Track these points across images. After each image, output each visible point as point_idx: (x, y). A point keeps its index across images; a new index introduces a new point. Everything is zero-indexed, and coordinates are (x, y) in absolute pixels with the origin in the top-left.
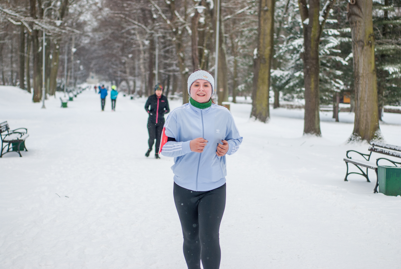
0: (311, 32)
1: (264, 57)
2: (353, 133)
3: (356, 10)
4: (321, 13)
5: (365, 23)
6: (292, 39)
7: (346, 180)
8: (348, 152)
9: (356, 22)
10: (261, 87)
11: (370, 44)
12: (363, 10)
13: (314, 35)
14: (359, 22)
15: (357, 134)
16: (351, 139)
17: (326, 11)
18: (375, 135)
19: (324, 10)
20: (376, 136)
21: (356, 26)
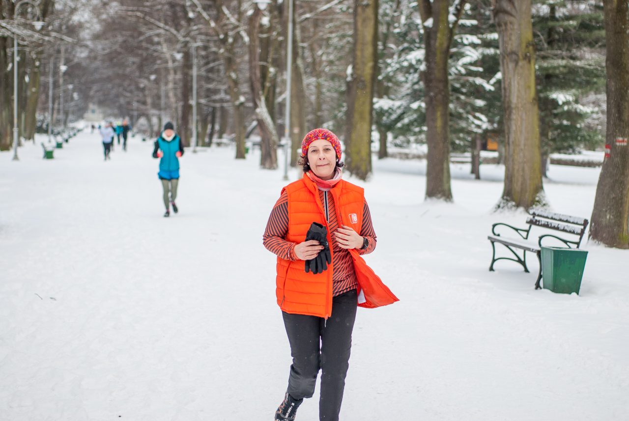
0: (436, 40)
1: (362, 79)
2: (503, 197)
3: (506, 5)
4: (452, 9)
5: (520, 25)
6: (407, 51)
7: (491, 269)
8: (494, 226)
9: (506, 24)
10: (358, 126)
11: (527, 58)
12: (516, 4)
13: (441, 44)
14: (511, 23)
15: (508, 198)
16: (499, 206)
17: (459, 7)
18: (537, 199)
19: (457, 5)
20: (538, 201)
21: (506, 29)
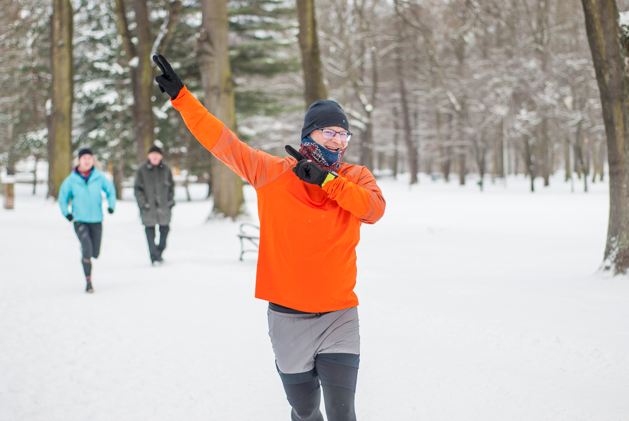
0: (141, 77)
1: (61, 113)
2: (213, 210)
3: (207, 47)
5: (220, 64)
8: (242, 225)
9: (208, 63)
10: (60, 155)
11: (227, 91)
12: (216, 46)
14: (212, 62)
15: (218, 210)
16: (209, 218)
18: (240, 210)
20: (242, 212)
